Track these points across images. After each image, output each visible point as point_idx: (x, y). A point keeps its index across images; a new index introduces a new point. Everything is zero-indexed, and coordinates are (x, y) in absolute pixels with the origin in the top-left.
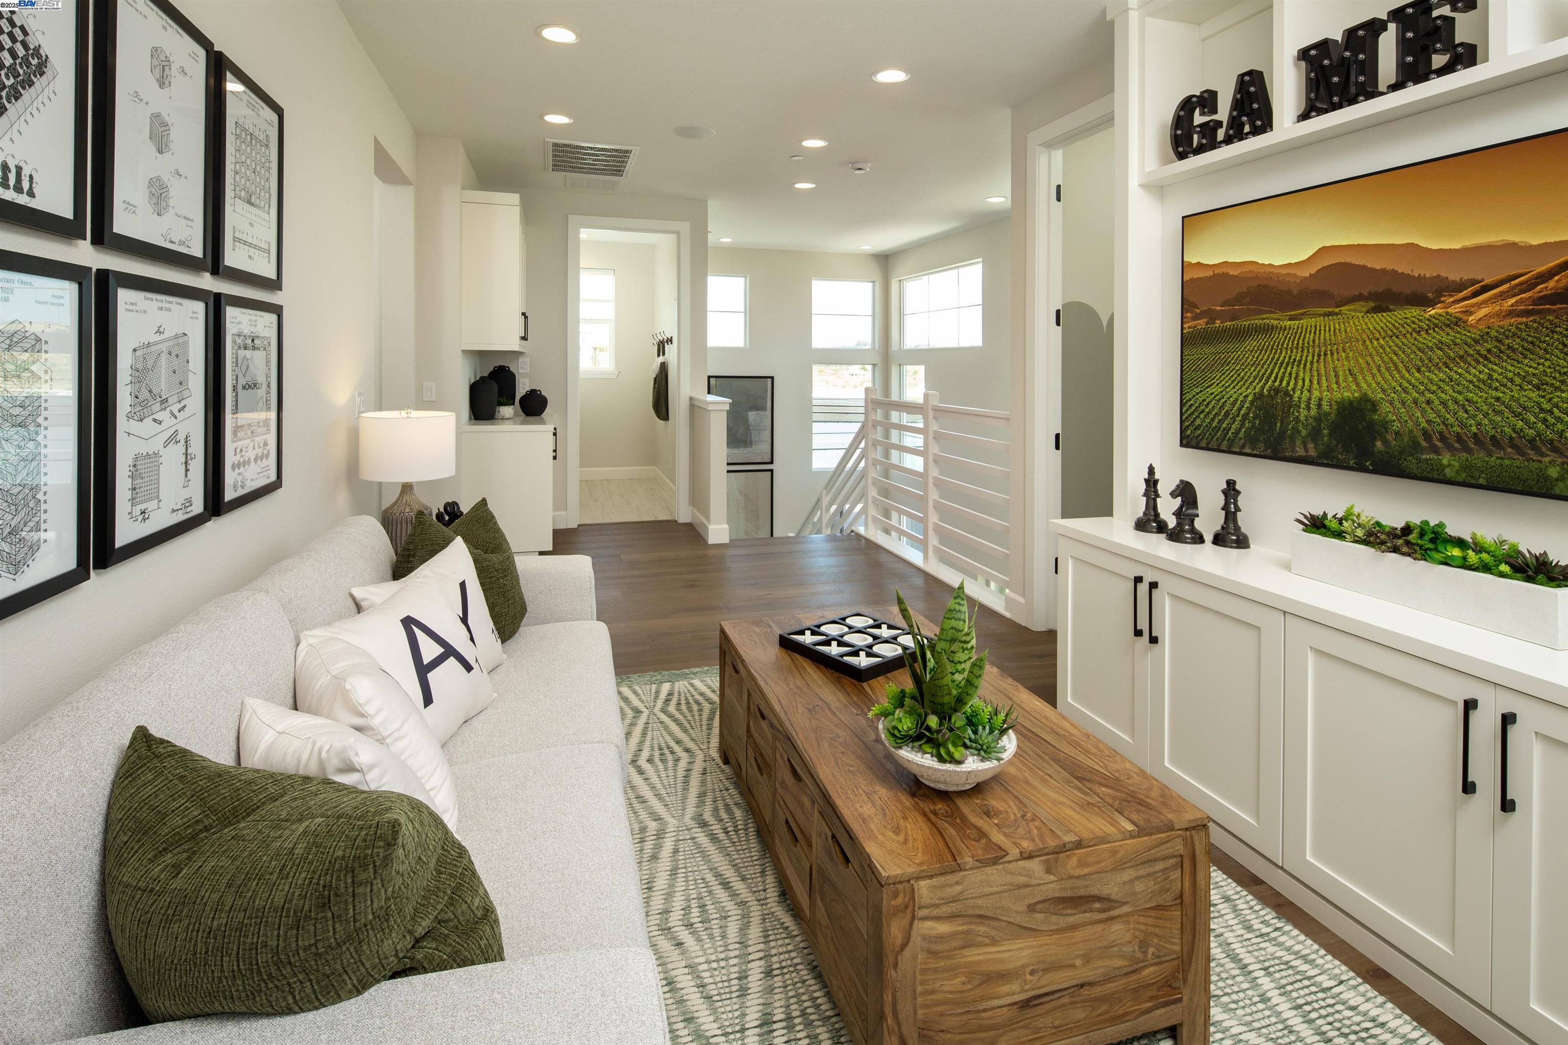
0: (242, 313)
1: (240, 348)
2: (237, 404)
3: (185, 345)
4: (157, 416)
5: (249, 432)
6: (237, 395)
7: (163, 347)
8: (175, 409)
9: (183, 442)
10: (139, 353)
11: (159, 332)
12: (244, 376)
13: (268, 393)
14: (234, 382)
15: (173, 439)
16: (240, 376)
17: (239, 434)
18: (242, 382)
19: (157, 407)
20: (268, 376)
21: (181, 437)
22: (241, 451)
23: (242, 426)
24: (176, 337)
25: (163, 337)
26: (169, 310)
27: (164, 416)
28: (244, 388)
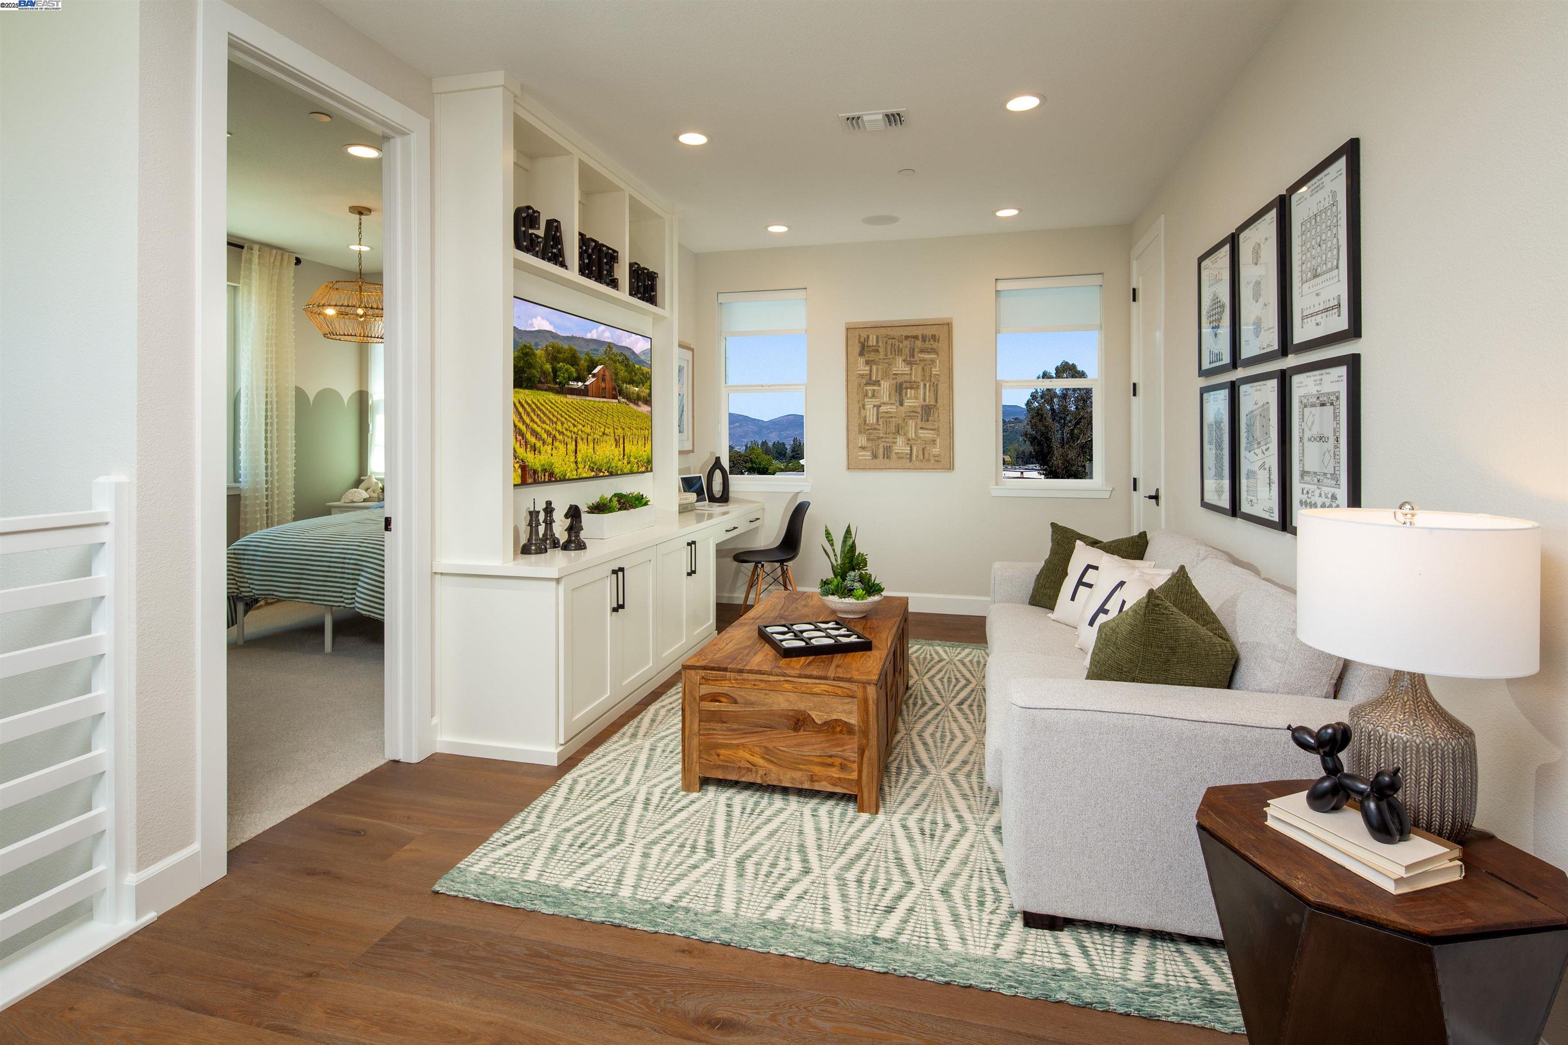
0: (1307, 377)
1: (1306, 406)
2: (1303, 452)
3: (1268, 409)
4: (1255, 451)
5: (1315, 480)
6: (1303, 446)
7: (1257, 412)
8: (1264, 448)
9: (1268, 470)
10: (1248, 416)
11: (1256, 404)
12: (1310, 430)
13: (1336, 447)
14: (1301, 434)
15: (1262, 466)
16: (1306, 430)
17: (1305, 478)
18: (1307, 434)
19: (1256, 446)
20: (1336, 431)
21: (1267, 466)
22: (1308, 492)
23: (1308, 472)
24: (1263, 405)
25: (1258, 406)
26: (1260, 390)
27: (1258, 451)
28: (1310, 440)
